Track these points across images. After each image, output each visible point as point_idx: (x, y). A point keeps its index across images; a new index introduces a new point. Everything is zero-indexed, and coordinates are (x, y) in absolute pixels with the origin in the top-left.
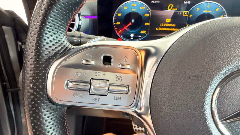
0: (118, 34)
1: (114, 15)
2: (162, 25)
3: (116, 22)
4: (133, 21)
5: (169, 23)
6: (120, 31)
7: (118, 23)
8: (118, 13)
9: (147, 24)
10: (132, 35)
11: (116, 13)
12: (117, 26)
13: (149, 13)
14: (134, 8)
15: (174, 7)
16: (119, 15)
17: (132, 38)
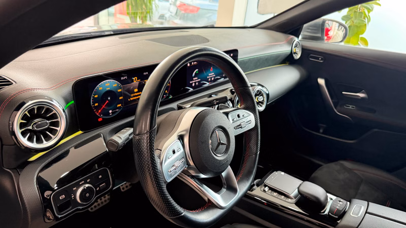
0: (97, 114)
1: (92, 98)
2: (132, 95)
3: (94, 104)
4: (109, 98)
5: (137, 92)
6: (100, 111)
7: (96, 104)
8: (95, 95)
9: (121, 98)
10: (110, 111)
11: (93, 95)
12: (96, 107)
13: (121, 88)
14: (108, 87)
15: (138, 79)
16: (96, 96)
17: (111, 114)
